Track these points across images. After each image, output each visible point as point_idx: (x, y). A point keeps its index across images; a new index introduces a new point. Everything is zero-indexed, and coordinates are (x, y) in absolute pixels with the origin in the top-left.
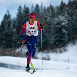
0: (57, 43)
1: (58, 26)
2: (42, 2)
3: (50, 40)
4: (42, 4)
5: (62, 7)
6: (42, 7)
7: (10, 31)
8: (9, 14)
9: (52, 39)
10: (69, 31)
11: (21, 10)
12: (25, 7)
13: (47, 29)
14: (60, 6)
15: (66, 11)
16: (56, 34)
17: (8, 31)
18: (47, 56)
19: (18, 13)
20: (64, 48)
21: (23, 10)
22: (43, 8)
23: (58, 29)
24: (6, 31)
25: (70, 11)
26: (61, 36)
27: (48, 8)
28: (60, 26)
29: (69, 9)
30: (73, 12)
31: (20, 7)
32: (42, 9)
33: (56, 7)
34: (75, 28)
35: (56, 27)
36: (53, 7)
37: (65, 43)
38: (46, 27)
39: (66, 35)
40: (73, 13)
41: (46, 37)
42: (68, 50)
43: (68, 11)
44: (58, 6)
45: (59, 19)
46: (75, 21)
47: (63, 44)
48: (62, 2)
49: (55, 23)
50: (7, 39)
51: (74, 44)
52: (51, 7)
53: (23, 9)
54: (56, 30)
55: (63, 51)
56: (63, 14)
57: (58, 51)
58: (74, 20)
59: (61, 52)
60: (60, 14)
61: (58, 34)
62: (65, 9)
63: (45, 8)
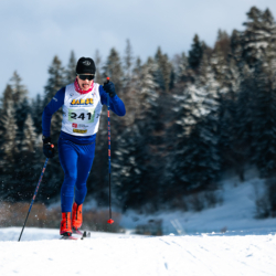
0: (184, 179)
1: (186, 121)
2: (128, 41)
3: (162, 168)
4: (128, 49)
5: (197, 55)
6: (128, 59)
7: (24, 142)
8: (18, 87)
9: (168, 165)
10: (223, 137)
11: (60, 72)
12: (72, 60)
13: (150, 130)
14: (190, 53)
15: (209, 69)
16: (180, 148)
17: (18, 142)
18: (152, 221)
19: (51, 80)
20: (209, 193)
21: (67, 72)
22: (133, 62)
23: (188, 129)
24: (11, 143)
25: (224, 67)
26: (196, 152)
27: (150, 61)
28: (193, 122)
29: (220, 63)
30: (233, 71)
31: (56, 61)
32: (129, 64)
33: (177, 56)
34: (242, 125)
35: (179, 122)
36: (166, 56)
37: (213, 176)
38: (146, 125)
39: (214, 150)
40: (236, 76)
41: (146, 157)
42: (221, 201)
43: (218, 67)
44: (183, 54)
45: (189, 97)
46: (242, 100)
47: (205, 178)
48: (196, 39)
49: (176, 110)
50: (18, 170)
51: (242, 179)
52: (161, 58)
53: (67, 68)
54: (180, 136)
55: (206, 203)
56: (202, 78)
57: (190, 205)
58: (237, 99)
59: (199, 208)
60: (193, 81)
61: (186, 148)
62: (206, 61)
63: (139, 61)
